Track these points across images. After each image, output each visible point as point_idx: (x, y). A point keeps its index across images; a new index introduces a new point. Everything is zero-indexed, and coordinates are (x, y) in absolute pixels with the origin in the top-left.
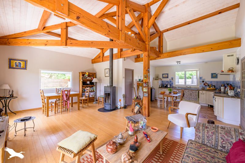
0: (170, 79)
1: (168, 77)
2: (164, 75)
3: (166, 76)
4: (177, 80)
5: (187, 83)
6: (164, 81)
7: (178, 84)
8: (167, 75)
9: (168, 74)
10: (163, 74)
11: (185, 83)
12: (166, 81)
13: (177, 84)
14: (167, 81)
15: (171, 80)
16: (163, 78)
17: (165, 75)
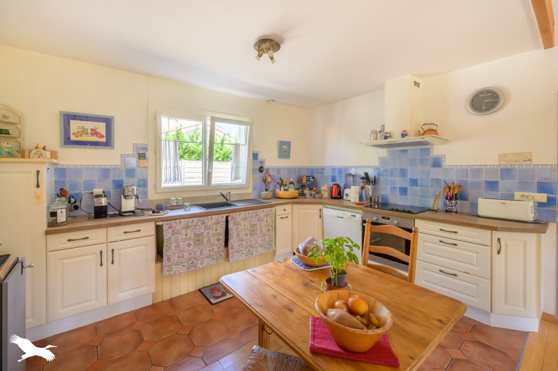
0: (123, 156)
1: (108, 143)
2: (75, 126)
3: (94, 132)
4: (167, 164)
5: (215, 180)
6: (78, 171)
7: (177, 184)
8: (101, 128)
9: (108, 121)
10: (68, 118)
11: (208, 176)
12: (90, 169)
13: (170, 185)
14: (105, 172)
15: (133, 162)
16: (68, 141)
17: (90, 125)
